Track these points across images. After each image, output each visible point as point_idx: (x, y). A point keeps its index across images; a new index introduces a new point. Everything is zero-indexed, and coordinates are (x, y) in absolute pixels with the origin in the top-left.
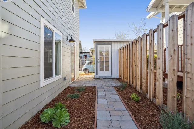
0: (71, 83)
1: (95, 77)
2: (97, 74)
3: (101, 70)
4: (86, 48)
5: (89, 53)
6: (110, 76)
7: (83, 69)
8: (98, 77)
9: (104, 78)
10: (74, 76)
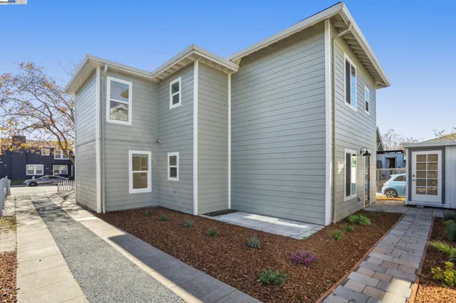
0: (364, 206)
1: (406, 203)
2: (410, 199)
3: (418, 192)
4: (395, 132)
5: (401, 151)
6: (440, 205)
7: (383, 189)
8: (411, 203)
9: (425, 207)
10: (369, 198)
